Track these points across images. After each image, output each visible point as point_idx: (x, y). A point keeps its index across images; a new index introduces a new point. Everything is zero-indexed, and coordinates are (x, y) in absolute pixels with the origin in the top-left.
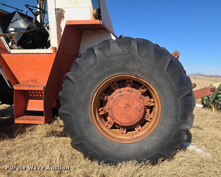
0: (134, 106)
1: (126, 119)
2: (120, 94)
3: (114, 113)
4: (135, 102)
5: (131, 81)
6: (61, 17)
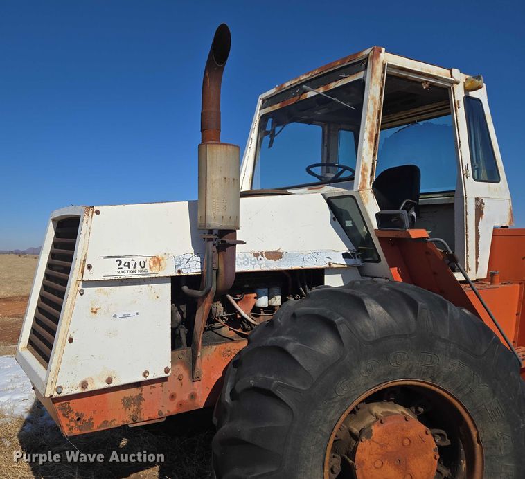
6: (479, 212)
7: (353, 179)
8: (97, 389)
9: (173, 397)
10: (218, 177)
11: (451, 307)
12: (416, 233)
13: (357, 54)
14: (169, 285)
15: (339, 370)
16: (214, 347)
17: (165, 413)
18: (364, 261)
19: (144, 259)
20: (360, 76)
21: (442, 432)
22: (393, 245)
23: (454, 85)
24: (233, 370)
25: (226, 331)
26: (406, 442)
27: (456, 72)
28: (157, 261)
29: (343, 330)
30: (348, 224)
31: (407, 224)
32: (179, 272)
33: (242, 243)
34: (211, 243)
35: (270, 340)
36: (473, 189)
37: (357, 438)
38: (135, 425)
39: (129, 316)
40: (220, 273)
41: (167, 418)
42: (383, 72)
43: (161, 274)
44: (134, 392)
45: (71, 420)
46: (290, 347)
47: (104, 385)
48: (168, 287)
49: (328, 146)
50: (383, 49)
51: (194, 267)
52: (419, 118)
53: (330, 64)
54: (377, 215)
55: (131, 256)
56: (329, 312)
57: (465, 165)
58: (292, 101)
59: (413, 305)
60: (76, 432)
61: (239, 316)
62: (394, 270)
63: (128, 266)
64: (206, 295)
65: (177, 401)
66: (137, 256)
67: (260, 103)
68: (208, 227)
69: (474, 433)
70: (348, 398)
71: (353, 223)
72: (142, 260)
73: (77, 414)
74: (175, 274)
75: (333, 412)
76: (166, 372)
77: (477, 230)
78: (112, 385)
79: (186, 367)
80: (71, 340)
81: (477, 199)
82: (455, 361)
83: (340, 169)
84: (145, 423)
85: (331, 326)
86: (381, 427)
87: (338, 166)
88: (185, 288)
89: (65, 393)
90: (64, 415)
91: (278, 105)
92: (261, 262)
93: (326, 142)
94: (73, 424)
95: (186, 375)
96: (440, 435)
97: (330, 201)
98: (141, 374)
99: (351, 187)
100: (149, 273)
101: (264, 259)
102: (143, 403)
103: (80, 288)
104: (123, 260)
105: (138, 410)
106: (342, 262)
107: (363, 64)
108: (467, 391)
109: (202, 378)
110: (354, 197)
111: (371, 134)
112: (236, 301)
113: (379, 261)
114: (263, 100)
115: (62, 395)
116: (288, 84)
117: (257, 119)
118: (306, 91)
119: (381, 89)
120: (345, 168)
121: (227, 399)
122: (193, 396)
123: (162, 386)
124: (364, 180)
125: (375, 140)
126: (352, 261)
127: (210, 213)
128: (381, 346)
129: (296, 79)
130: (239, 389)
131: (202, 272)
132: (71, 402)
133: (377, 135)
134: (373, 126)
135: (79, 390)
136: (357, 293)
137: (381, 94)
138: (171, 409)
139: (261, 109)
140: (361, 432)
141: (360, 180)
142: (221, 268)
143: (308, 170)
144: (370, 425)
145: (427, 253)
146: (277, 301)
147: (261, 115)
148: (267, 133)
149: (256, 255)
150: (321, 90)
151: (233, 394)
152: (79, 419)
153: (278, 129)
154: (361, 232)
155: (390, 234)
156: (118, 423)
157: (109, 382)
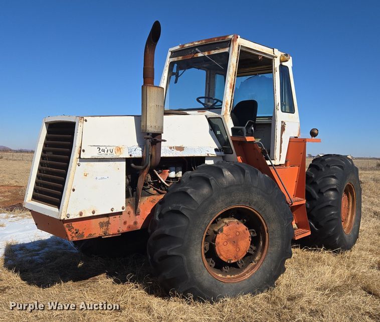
6: (283, 129)
7: (221, 108)
8: (87, 216)
9: (125, 223)
10: (153, 104)
11: (260, 173)
12: (249, 139)
13: (226, 36)
14: (125, 163)
15: (210, 200)
16: (147, 197)
17: (121, 231)
18: (225, 153)
19: (112, 148)
20: (226, 50)
21: (254, 230)
22: (239, 145)
23: (275, 58)
24: (159, 206)
25: (151, 190)
26: (238, 233)
27: (276, 50)
28: (119, 149)
29: (212, 182)
30: (218, 133)
31: (245, 134)
32: (131, 155)
33: (165, 141)
34: (148, 140)
35: (179, 189)
36: (281, 116)
37: (216, 233)
38: (105, 237)
39: (103, 178)
40: (153, 156)
41: (122, 233)
42: (238, 50)
43: (121, 156)
44: (105, 219)
45: (73, 233)
46: (189, 191)
47: (91, 214)
48: (124, 163)
49: (209, 84)
50: (239, 36)
51: (138, 153)
52: (259, 72)
53: (211, 39)
54: (232, 128)
55: (105, 146)
56: (207, 175)
57: (277, 103)
58: (189, 57)
59: (243, 172)
60: (75, 239)
61: (160, 182)
62: (239, 158)
63: (104, 151)
64: (145, 168)
65: (127, 225)
66: (109, 146)
67: (169, 54)
68: (147, 131)
69: (266, 228)
70: (214, 213)
71: (221, 132)
72: (111, 148)
73: (76, 230)
74: (128, 156)
75: (206, 220)
76: (123, 209)
77: (281, 138)
78: (95, 215)
79: (132, 207)
80: (74, 190)
81: (282, 122)
82: (259, 196)
83: (215, 101)
84: (111, 236)
85: (207, 181)
86: (227, 227)
87: (214, 99)
88: (133, 165)
89: (71, 218)
90: (69, 230)
91: (181, 57)
92: (173, 152)
93: (208, 81)
94: (73, 235)
95: (132, 212)
96: (253, 232)
97: (209, 120)
98: (110, 209)
99: (220, 113)
100: (115, 155)
101: (175, 150)
102: (110, 225)
103: (78, 162)
104: (101, 148)
105: (107, 229)
106: (214, 153)
107: (228, 43)
108: (263, 209)
109: (141, 213)
110: (221, 118)
111: (231, 84)
112: (159, 173)
113: (232, 153)
114: (172, 52)
115: (69, 218)
116: (187, 45)
117: (167, 64)
118: (198, 52)
119: (237, 59)
120: (218, 101)
121: (157, 219)
122: (135, 223)
123: (120, 217)
124: (227, 110)
125: (233, 87)
126: (219, 153)
127: (148, 124)
128: (229, 190)
129: (192, 43)
130: (163, 212)
131: (143, 156)
132: (73, 223)
133: (234, 85)
134: (232, 80)
135: (78, 217)
136: (219, 166)
137: (237, 62)
138: (124, 229)
139: (170, 57)
140: (218, 230)
141: (225, 110)
142: (154, 153)
143: (198, 100)
144: (222, 227)
145: (254, 149)
146: (180, 174)
147: (170, 61)
148: (173, 74)
149: (171, 148)
150: (206, 54)
151: (160, 216)
152: (77, 233)
153: (180, 72)
154: (224, 137)
155: (237, 139)
156: (97, 235)
157: (93, 212)
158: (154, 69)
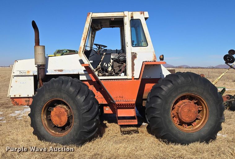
0: (193, 111)
1: (189, 118)
2: (184, 104)
3: (182, 115)
4: (193, 108)
5: (189, 96)
6: (134, 57)
8: (18, 97)
14: (33, 77)
19: (26, 71)
23: (125, 17)
26: (60, 112)
28: (29, 72)
32: (34, 74)
39: (24, 83)
42: (91, 20)
43: (29, 74)
44: (28, 99)
55: (23, 71)
76: (33, 96)
81: (133, 53)
86: (56, 109)
94: (15, 103)
98: (27, 95)
100: (26, 74)
101: (57, 72)
103: (13, 77)
105: (29, 103)
106: (83, 72)
111: (84, 38)
124: (80, 51)
132: (14, 99)
149: (55, 70)
156: (24, 105)
157: (20, 96)
158: (39, 39)
